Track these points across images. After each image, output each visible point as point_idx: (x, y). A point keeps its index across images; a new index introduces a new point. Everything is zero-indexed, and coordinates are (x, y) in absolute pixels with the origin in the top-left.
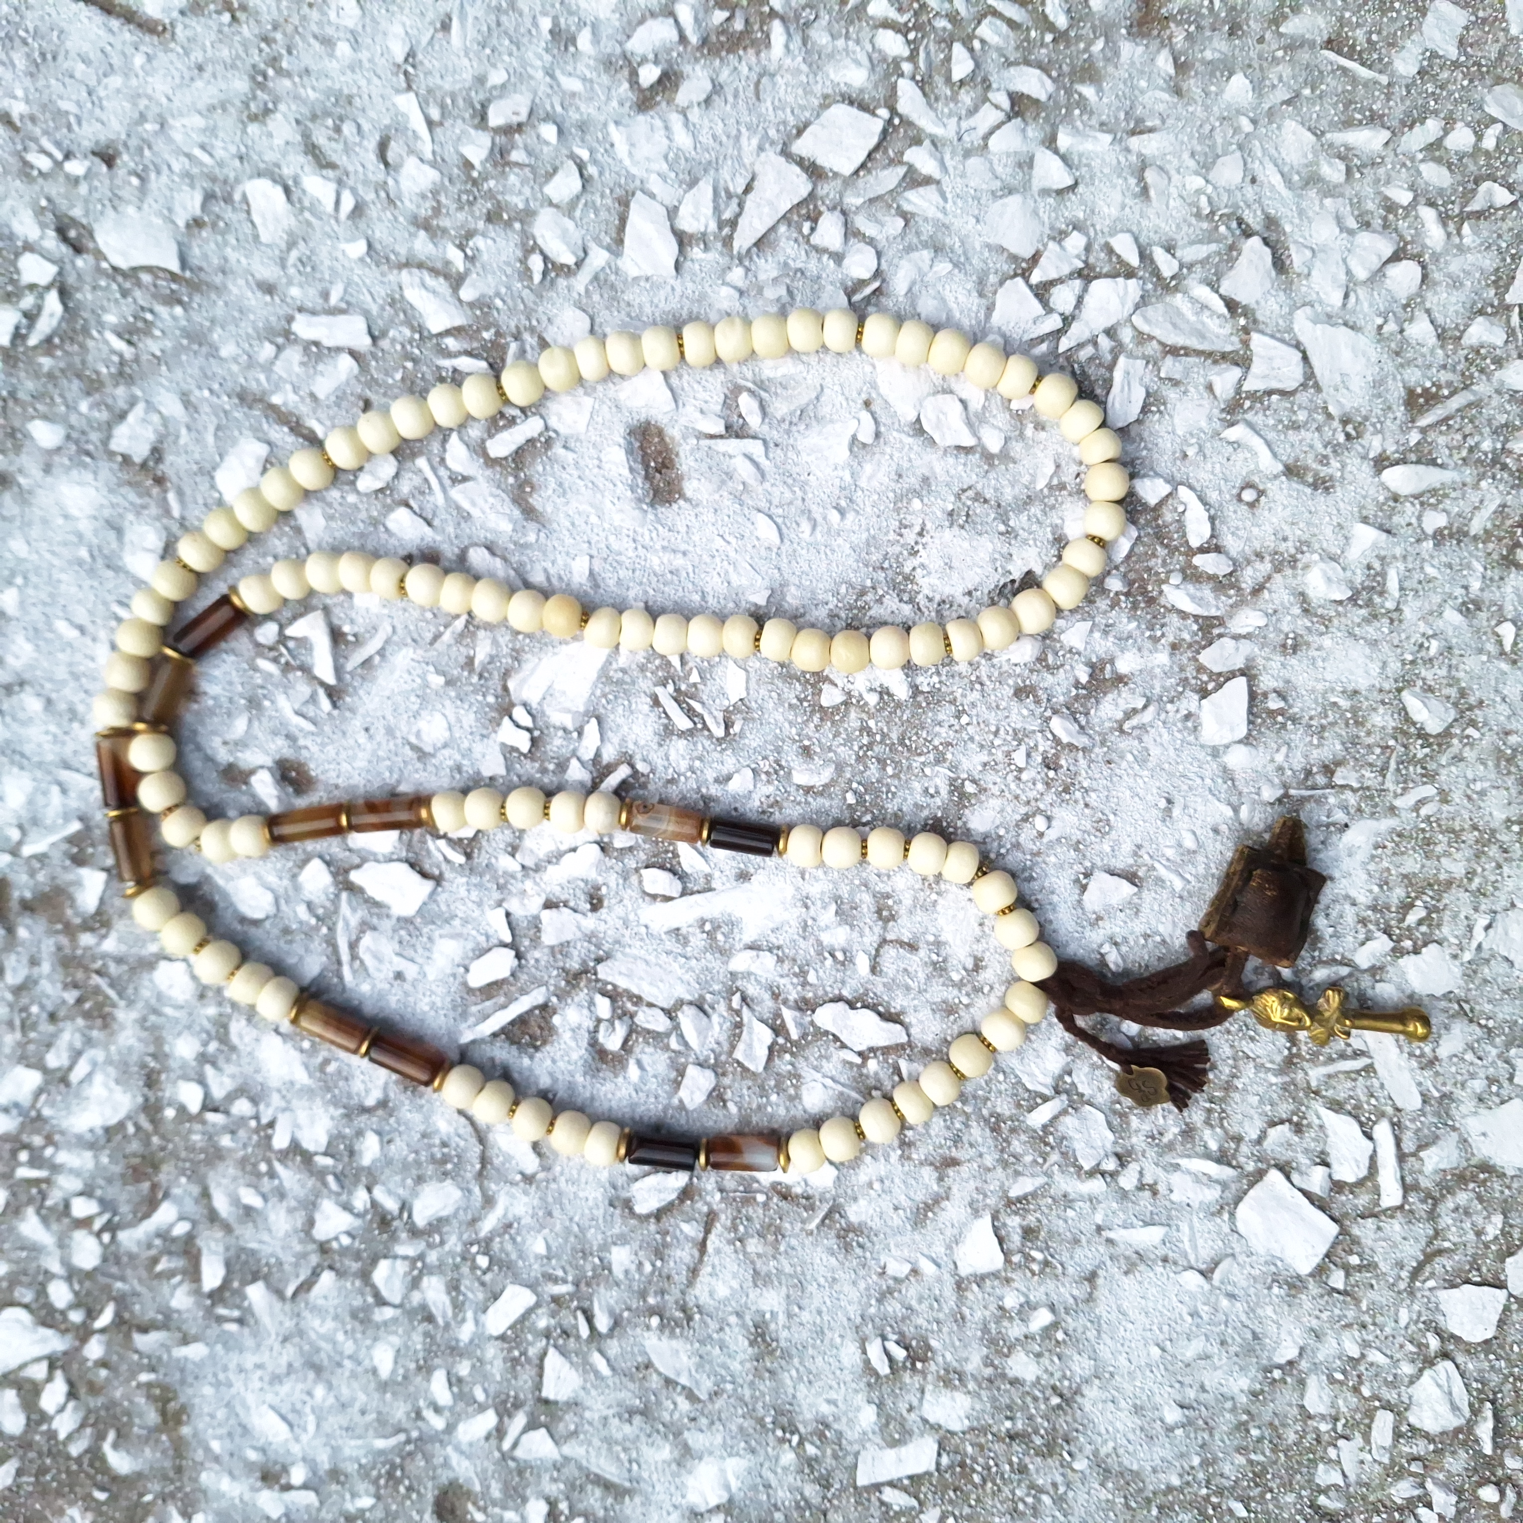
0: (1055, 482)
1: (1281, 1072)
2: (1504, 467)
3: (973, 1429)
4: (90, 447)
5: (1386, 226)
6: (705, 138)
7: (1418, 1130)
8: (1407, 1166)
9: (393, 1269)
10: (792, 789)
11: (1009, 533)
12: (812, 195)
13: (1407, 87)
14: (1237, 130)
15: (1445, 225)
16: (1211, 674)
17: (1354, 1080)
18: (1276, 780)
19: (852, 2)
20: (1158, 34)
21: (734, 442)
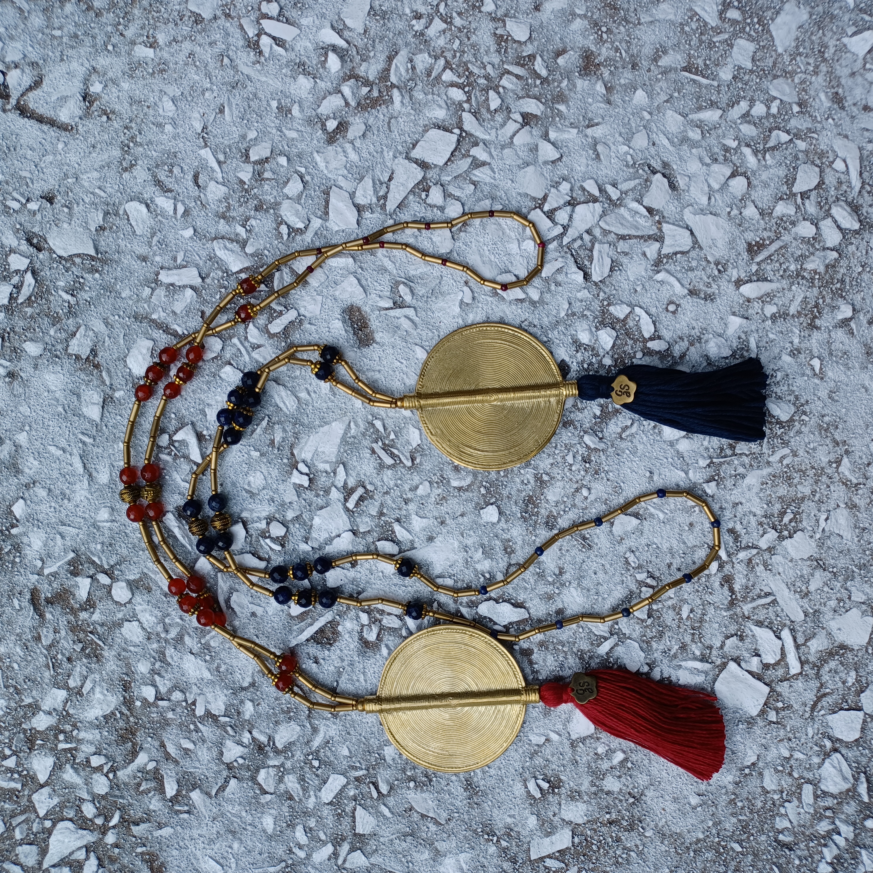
0: (570, 312)
1: (728, 609)
2: (803, 278)
3: (589, 821)
4: (58, 353)
5: (726, 160)
6: (365, 155)
7: (804, 631)
8: (801, 651)
9: (268, 773)
10: (451, 490)
12: (424, 178)
13: (728, 86)
14: (642, 119)
15: (756, 156)
17: (767, 609)
18: (706, 455)
19: (434, 75)
20: (595, 73)
21: (399, 310)
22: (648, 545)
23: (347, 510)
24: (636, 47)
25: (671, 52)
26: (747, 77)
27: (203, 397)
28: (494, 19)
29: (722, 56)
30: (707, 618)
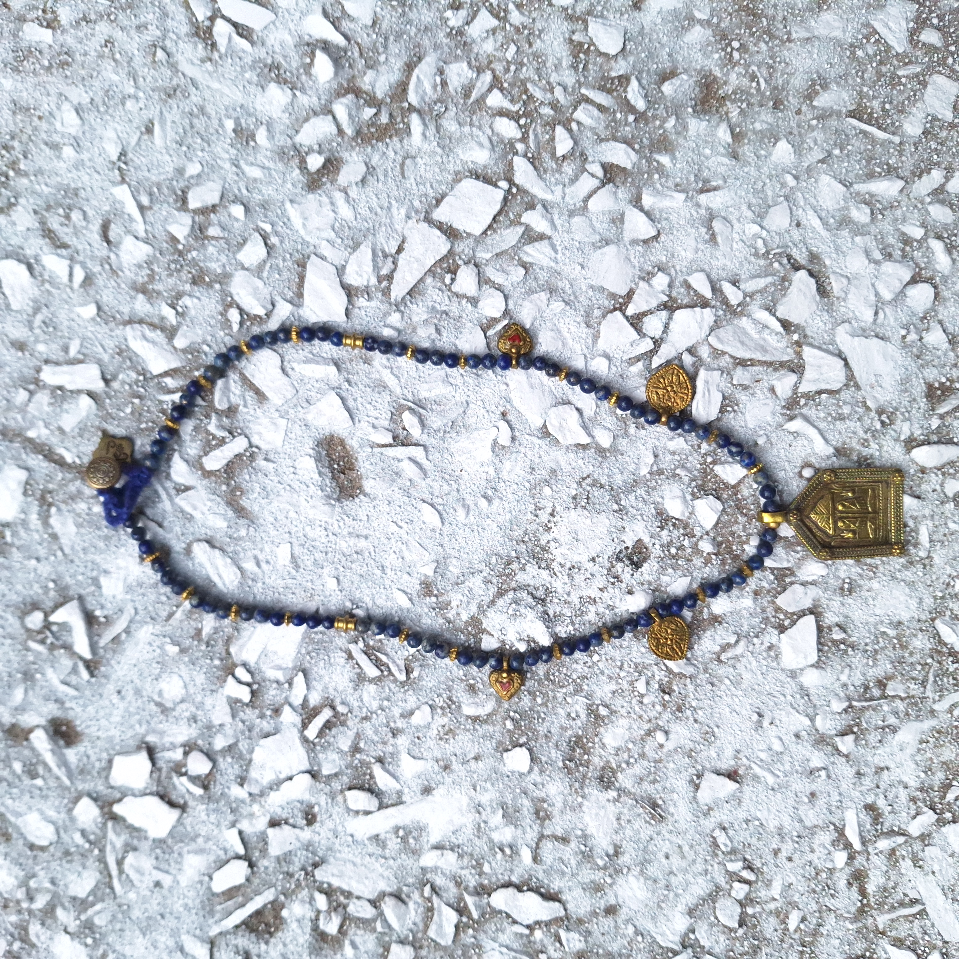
0: (655, 468)
1: (855, 920)
5: (904, 256)
6: (363, 210)
10: (462, 720)
11: (621, 511)
12: (451, 252)
13: (915, 144)
14: (783, 185)
15: (950, 253)
16: (786, 614)
17: (911, 922)
18: (842, 695)
19: (474, 95)
20: (717, 111)
21: (401, 449)
22: (747, 821)
23: (305, 740)
24: (782, 75)
25: (834, 87)
26: (944, 134)
27: (98, 558)
28: (570, 18)
29: (908, 98)
30: (823, 930)
